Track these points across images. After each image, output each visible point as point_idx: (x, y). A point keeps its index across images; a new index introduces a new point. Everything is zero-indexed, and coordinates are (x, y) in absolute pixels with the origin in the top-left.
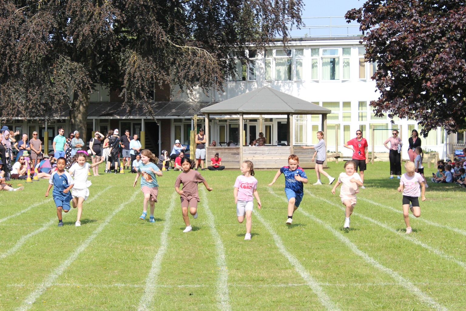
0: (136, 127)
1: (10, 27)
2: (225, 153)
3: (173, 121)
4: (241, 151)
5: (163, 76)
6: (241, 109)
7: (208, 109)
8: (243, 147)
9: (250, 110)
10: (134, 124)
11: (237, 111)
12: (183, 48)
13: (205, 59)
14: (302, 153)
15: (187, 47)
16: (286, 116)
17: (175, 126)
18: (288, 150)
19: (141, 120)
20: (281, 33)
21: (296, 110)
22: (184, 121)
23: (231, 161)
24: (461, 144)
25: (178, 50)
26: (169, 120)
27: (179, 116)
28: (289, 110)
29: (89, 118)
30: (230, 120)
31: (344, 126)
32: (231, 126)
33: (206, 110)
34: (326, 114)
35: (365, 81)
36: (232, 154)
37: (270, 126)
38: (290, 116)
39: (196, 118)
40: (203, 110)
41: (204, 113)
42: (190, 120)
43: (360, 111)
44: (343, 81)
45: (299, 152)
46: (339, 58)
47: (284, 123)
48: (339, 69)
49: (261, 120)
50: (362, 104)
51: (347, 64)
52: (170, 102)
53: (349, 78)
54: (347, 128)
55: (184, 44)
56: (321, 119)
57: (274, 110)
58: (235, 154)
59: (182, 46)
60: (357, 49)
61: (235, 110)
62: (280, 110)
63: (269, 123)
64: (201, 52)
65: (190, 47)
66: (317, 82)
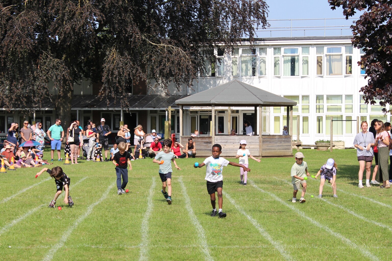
0: (116, 117)
2: (198, 141)
3: (149, 112)
4: (213, 139)
6: (213, 101)
7: (182, 101)
8: (215, 136)
9: (222, 102)
10: (114, 115)
11: (210, 103)
12: (159, 46)
13: (180, 57)
14: (270, 142)
16: (253, 108)
17: (151, 117)
18: (257, 139)
19: (120, 111)
20: (248, 33)
21: (264, 102)
22: (159, 112)
23: (203, 150)
25: (154, 47)
26: (146, 111)
27: (154, 108)
28: (259, 102)
29: (73, 109)
30: (201, 111)
31: (303, 117)
32: (202, 117)
33: (180, 102)
34: (291, 106)
35: (322, 77)
36: (205, 143)
37: (237, 117)
38: (258, 108)
39: (170, 109)
40: (177, 101)
41: (178, 105)
42: (165, 111)
43: (317, 104)
44: (302, 77)
45: (267, 141)
46: (298, 56)
47: (251, 114)
48: (299, 66)
49: (230, 112)
50: (319, 98)
51: (306, 62)
52: (147, 95)
53: (308, 74)
54: (306, 119)
55: (160, 43)
56: (283, 111)
57: (244, 102)
58: (207, 143)
59: (158, 44)
60: (315, 48)
61: (207, 101)
62: (249, 102)
63: (235, 115)
64: (176, 50)
65: (166, 46)
66: (279, 77)
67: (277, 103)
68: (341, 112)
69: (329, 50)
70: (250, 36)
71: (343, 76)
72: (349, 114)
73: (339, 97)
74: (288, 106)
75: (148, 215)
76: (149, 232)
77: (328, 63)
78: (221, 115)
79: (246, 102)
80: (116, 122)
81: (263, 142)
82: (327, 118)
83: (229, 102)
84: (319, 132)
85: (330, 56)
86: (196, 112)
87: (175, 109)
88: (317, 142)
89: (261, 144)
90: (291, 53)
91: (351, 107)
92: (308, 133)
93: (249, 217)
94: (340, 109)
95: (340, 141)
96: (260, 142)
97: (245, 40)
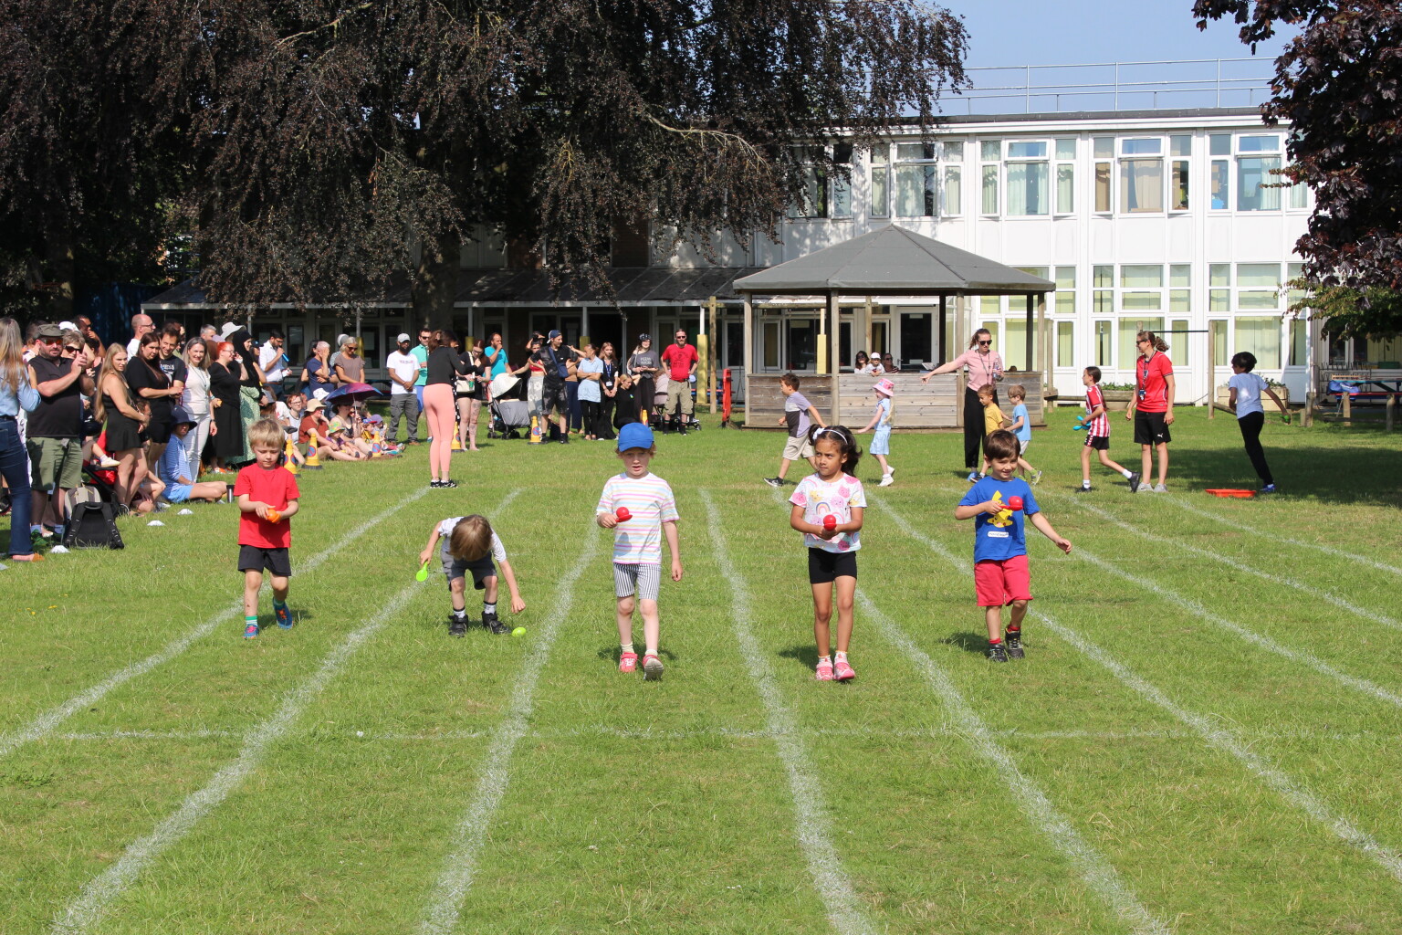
0: (569, 326)
1: (263, 82)
3: (655, 313)
4: (834, 384)
5: (637, 201)
6: (835, 281)
7: (749, 281)
8: (840, 375)
9: (859, 283)
10: (565, 320)
11: (826, 286)
12: (685, 134)
13: (740, 158)
15: (695, 131)
16: (936, 300)
17: (660, 325)
18: (951, 382)
19: (580, 309)
20: (916, 101)
21: (971, 283)
22: (680, 312)
24: (1340, 367)
25: (671, 139)
26: (645, 311)
27: (669, 300)
28: (957, 284)
30: (794, 309)
31: (1059, 323)
32: (793, 326)
33: (747, 284)
34: (1041, 294)
35: (1109, 217)
37: (884, 325)
38: (948, 298)
39: (714, 303)
40: (739, 283)
41: (740, 292)
42: (697, 309)
43: (1095, 289)
44: (1056, 219)
46: (1045, 162)
47: (921, 317)
48: (1050, 188)
49: (869, 309)
50: (1101, 272)
51: (1067, 175)
52: (648, 269)
53: (1072, 211)
54: (1066, 328)
55: (688, 128)
56: (1009, 310)
57: (918, 284)
58: (819, 392)
59: (681, 129)
60: (1091, 141)
61: (819, 282)
62: (931, 284)
63: (880, 318)
64: (729, 142)
65: (702, 132)
66: (996, 219)
67: (1003, 285)
68: (1159, 308)
69: (1128, 147)
70: (923, 111)
71: (1165, 214)
72: (1181, 316)
73: (1156, 269)
74: (1030, 295)
75: (742, 613)
77: (1126, 180)
78: (847, 318)
79: (921, 284)
82: (1124, 325)
83: (879, 283)
85: (1131, 161)
86: (778, 311)
87: (726, 304)
90: (1028, 155)
91: (1184, 295)
92: (1072, 365)
94: (1156, 302)
97: (909, 121)
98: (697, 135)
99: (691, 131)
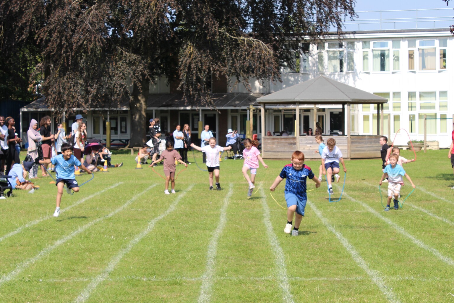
2: (281, 143)
3: (229, 112)
4: (297, 141)
5: (219, 67)
6: (298, 99)
8: (300, 137)
9: (307, 100)
10: (193, 115)
11: (293, 101)
12: (239, 39)
13: (261, 49)
14: (360, 143)
15: (243, 38)
16: (340, 106)
17: (232, 116)
18: (345, 140)
19: (199, 110)
20: (335, 24)
21: (353, 99)
22: (240, 111)
23: (287, 152)
25: (234, 41)
26: (226, 110)
27: (235, 106)
28: (347, 100)
29: (148, 109)
30: (285, 110)
31: (394, 116)
32: (286, 117)
33: (263, 100)
34: (382, 104)
35: (414, 72)
36: (289, 144)
37: (323, 116)
38: (346, 106)
39: (252, 108)
40: (259, 100)
41: (260, 103)
42: (246, 110)
43: (409, 101)
44: (393, 73)
45: (356, 142)
46: (389, 50)
47: (338, 113)
48: (389, 62)
49: (315, 110)
50: (411, 95)
52: (227, 94)
53: (399, 70)
54: (397, 118)
55: (240, 36)
56: (372, 109)
57: (331, 99)
58: (291, 144)
59: (238, 37)
60: (406, 42)
61: (291, 99)
62: (337, 100)
63: (321, 113)
64: (257, 43)
65: (246, 39)
66: (368, 73)
67: (366, 100)
68: (435, 109)
69: (422, 44)
70: (338, 29)
71: (437, 71)
72: (443, 112)
73: (432, 94)
74: (378, 104)
75: (218, 232)
76: (216, 257)
77: (421, 58)
78: (307, 114)
80: (195, 122)
81: (352, 142)
82: (420, 116)
84: (412, 132)
85: (423, 50)
86: (280, 111)
87: (256, 108)
88: (410, 142)
89: (350, 145)
90: (381, 47)
91: (445, 104)
92: (399, 133)
93: (338, 235)
94: (434, 107)
95: (434, 141)
96: (348, 143)
97: (332, 34)
98: (244, 40)
99: (242, 38)
